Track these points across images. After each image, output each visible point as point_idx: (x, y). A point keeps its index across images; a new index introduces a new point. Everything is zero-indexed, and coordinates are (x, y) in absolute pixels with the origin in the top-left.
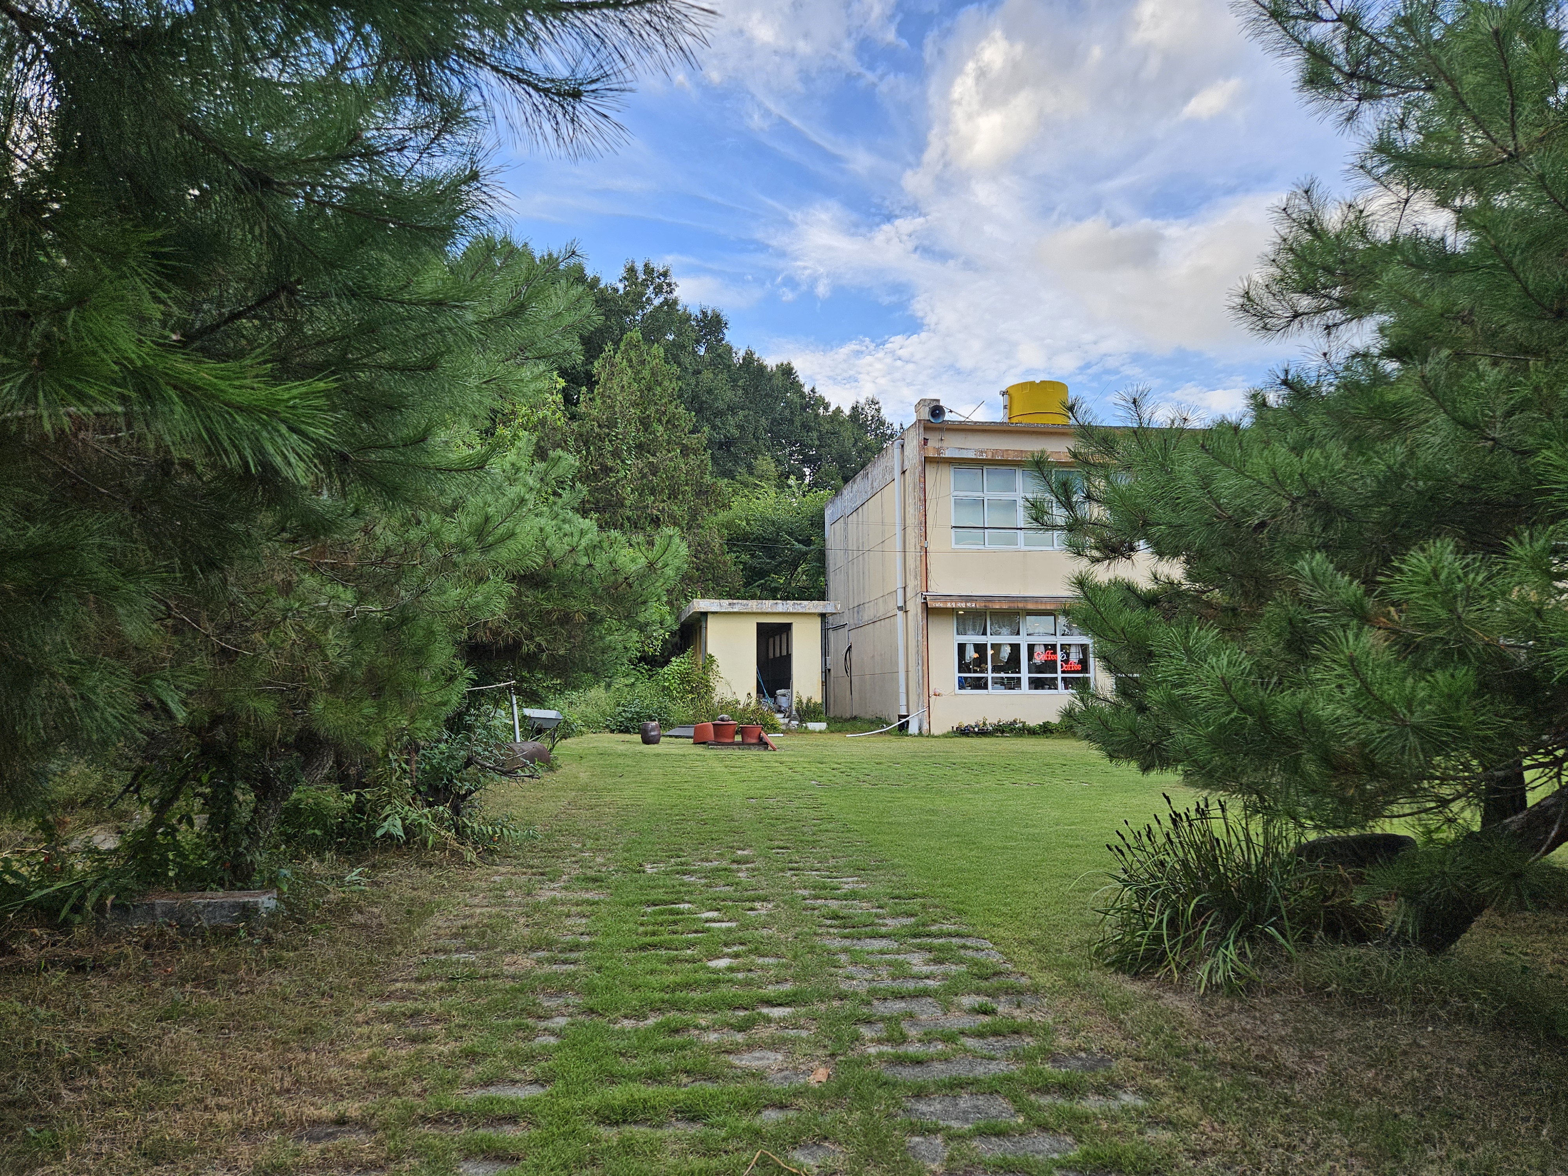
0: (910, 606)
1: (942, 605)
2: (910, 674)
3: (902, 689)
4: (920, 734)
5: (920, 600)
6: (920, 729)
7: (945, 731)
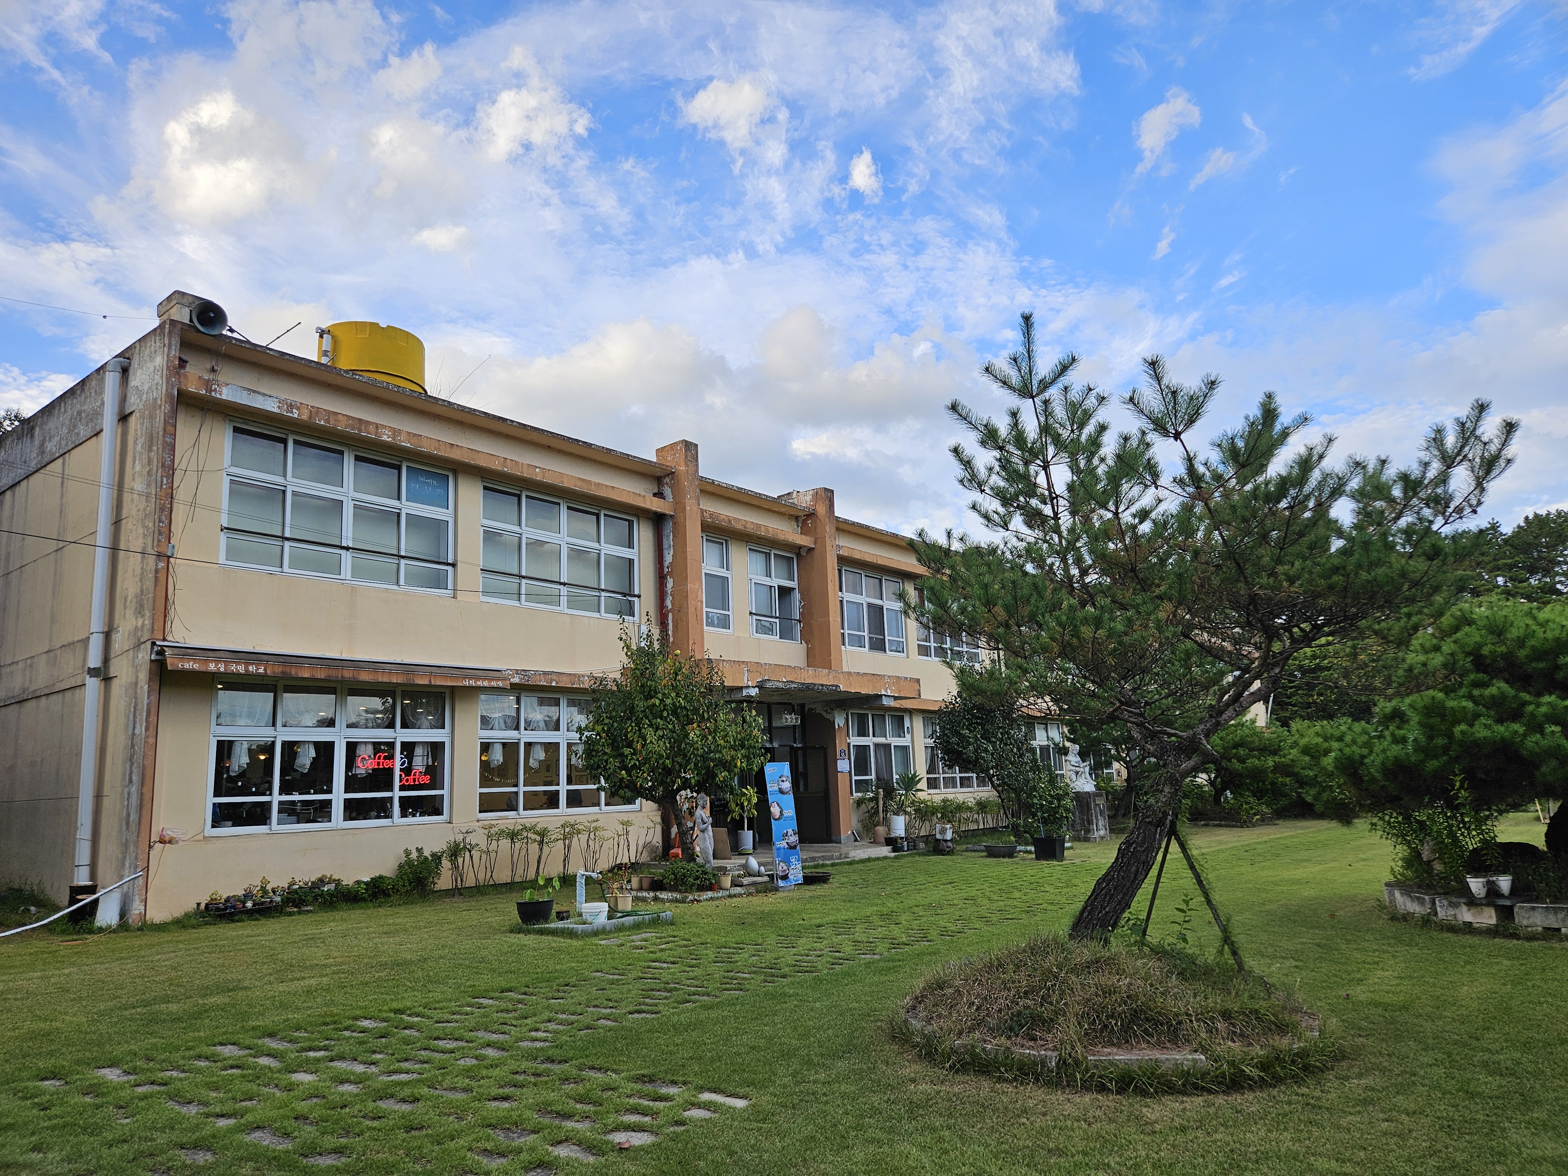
0: (121, 669)
1: (196, 666)
2: (106, 802)
3: (84, 832)
4: (124, 925)
5: (145, 655)
6: (123, 914)
7: (178, 913)
